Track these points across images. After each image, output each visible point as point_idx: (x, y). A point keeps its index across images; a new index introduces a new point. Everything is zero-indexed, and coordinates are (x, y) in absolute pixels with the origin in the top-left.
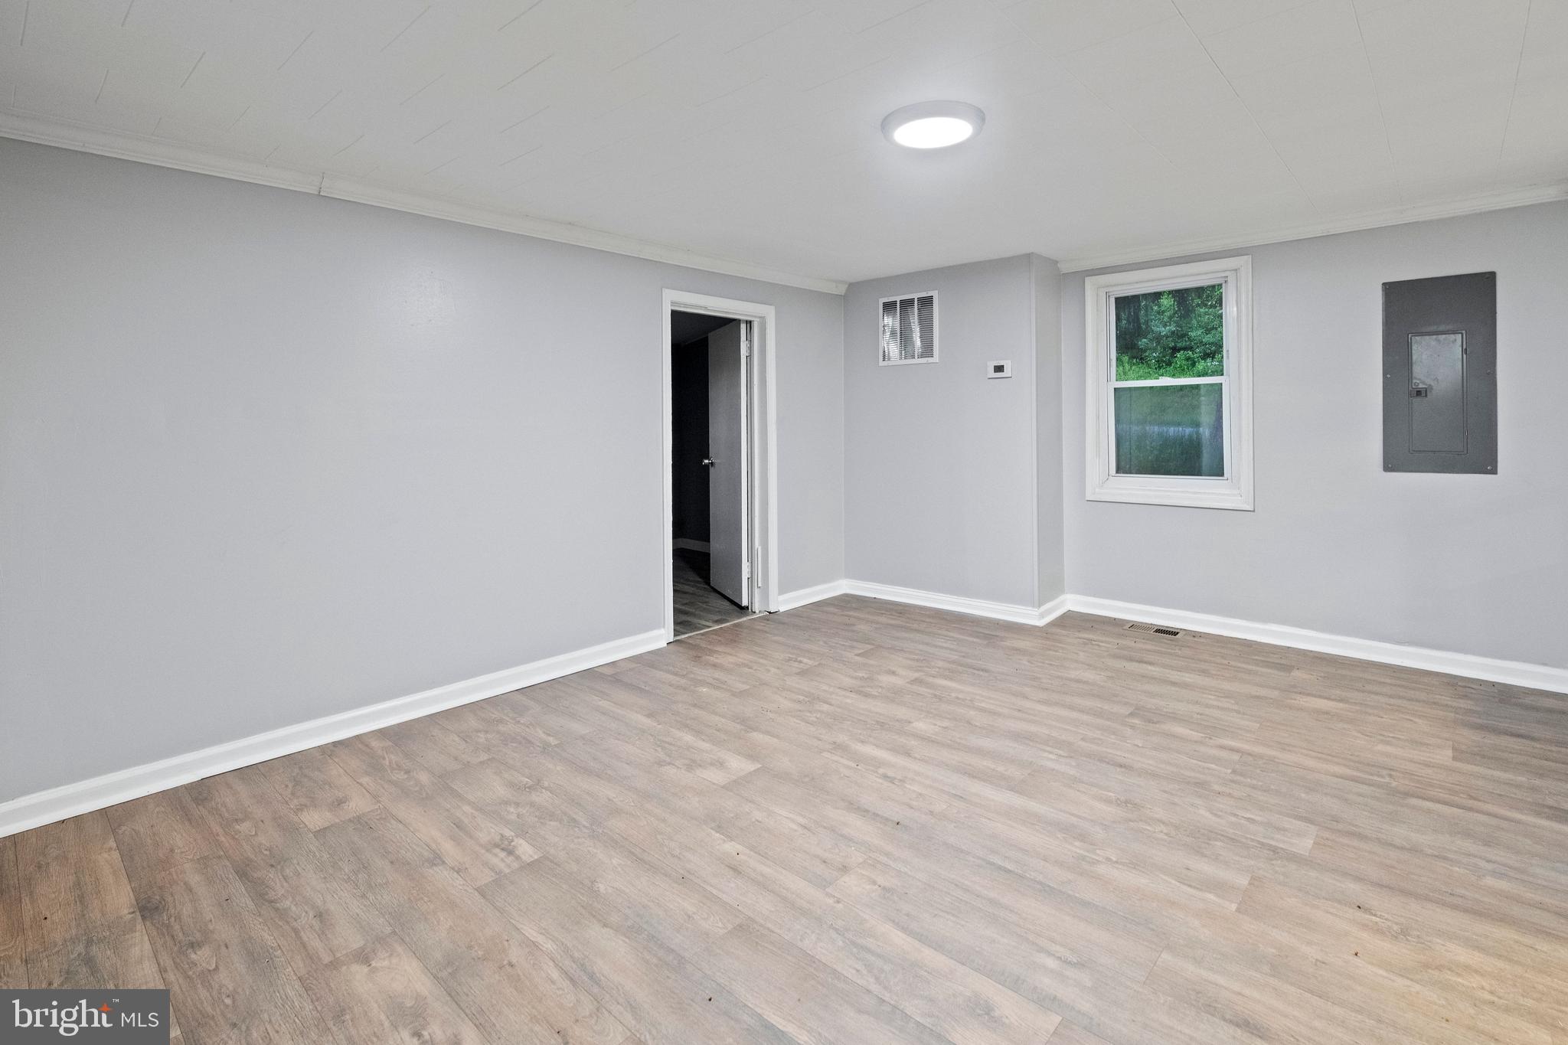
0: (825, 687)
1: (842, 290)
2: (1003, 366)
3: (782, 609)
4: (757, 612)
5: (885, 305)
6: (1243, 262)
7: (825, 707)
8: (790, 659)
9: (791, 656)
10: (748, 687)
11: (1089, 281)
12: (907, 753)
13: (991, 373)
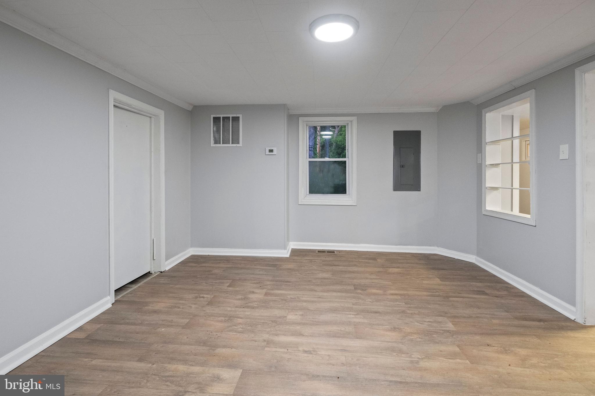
0: (229, 309)
1: (190, 108)
2: (273, 150)
3: (167, 269)
4: (153, 273)
5: (214, 118)
6: (354, 119)
7: (240, 320)
8: (196, 297)
9: (196, 295)
10: (188, 320)
11: (301, 119)
12: (301, 335)
13: (268, 153)
